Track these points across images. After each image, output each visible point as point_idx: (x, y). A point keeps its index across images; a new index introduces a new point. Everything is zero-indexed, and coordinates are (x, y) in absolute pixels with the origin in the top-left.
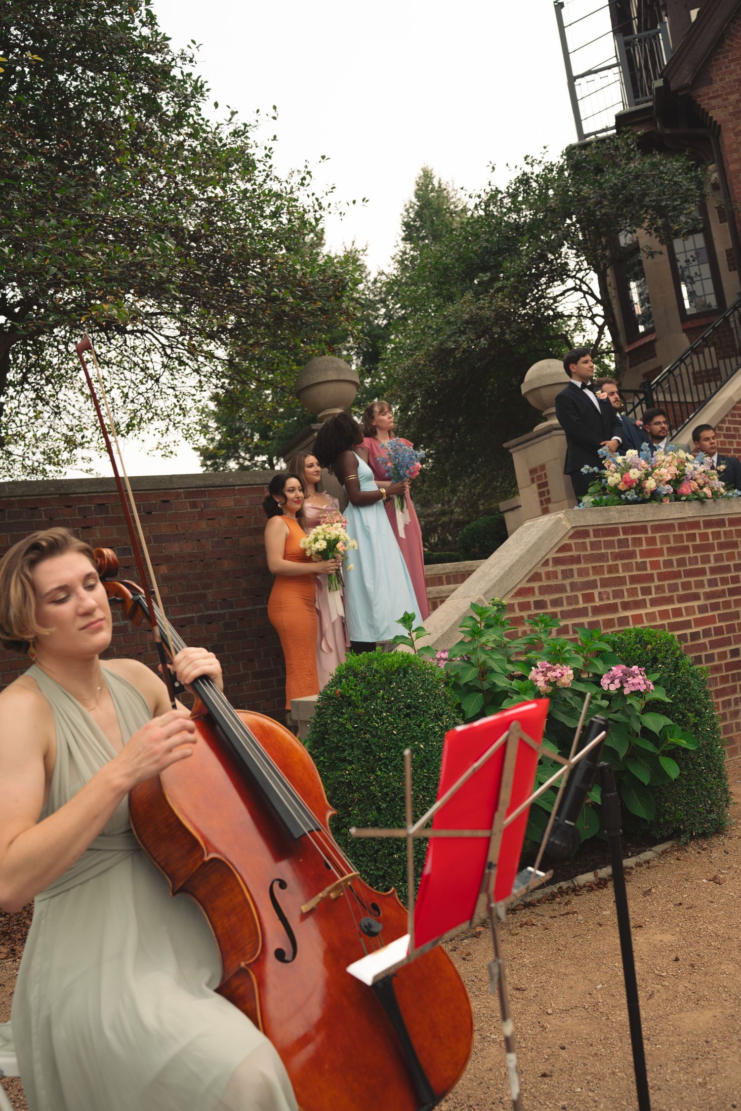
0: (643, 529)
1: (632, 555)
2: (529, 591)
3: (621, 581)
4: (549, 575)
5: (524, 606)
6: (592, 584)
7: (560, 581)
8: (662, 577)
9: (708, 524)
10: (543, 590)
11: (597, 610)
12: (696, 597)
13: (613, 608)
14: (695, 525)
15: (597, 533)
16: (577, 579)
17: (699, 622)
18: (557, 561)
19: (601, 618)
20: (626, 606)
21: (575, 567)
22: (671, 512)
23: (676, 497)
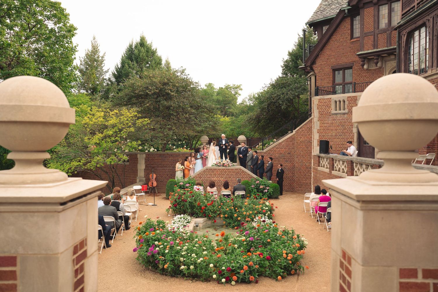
0: (216, 169)
1: (214, 172)
2: (199, 175)
3: (212, 175)
4: (202, 173)
5: (198, 176)
6: (208, 175)
7: (203, 174)
8: (218, 175)
9: (226, 169)
10: (201, 175)
11: (208, 177)
12: (223, 177)
13: (210, 177)
14: (225, 169)
15: (209, 169)
16: (206, 174)
17: (222, 180)
18: (203, 172)
19: (208, 178)
20: (212, 177)
21: (206, 173)
22: (221, 168)
23: (223, 166)
